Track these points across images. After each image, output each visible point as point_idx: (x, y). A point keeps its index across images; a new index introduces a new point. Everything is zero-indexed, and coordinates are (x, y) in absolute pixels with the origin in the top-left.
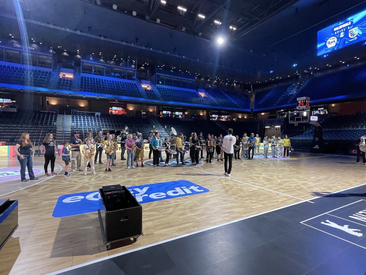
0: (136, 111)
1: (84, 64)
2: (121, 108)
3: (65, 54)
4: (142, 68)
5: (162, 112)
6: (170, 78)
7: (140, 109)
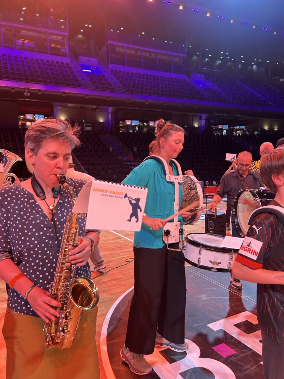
2: (42, 116)
4: (80, 36)
5: (124, 122)
6: (136, 52)
7: (80, 117)
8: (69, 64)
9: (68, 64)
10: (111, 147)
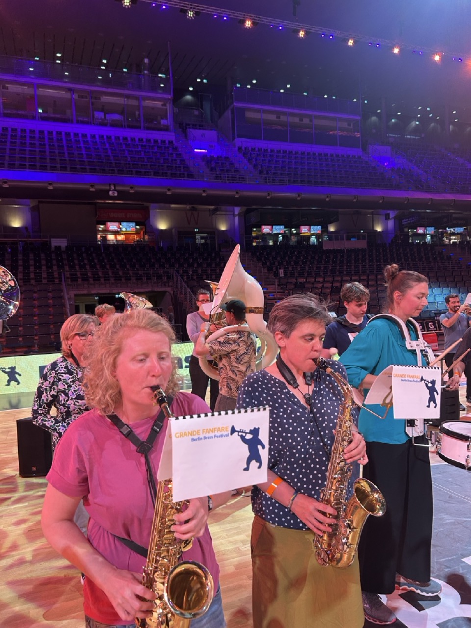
0: (179, 232)
2: (132, 224)
4: (189, 97)
5: (259, 229)
6: (278, 117)
7: (189, 224)
8: (174, 142)
9: (172, 142)
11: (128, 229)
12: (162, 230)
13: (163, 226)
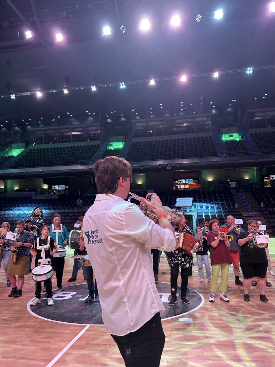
0: (218, 182)
1: (136, 125)
2: (191, 180)
3: (123, 119)
4: (230, 109)
5: (269, 178)
7: (226, 177)
9: (211, 137)
10: (237, 204)
11: (189, 182)
12: (210, 181)
13: (210, 179)
